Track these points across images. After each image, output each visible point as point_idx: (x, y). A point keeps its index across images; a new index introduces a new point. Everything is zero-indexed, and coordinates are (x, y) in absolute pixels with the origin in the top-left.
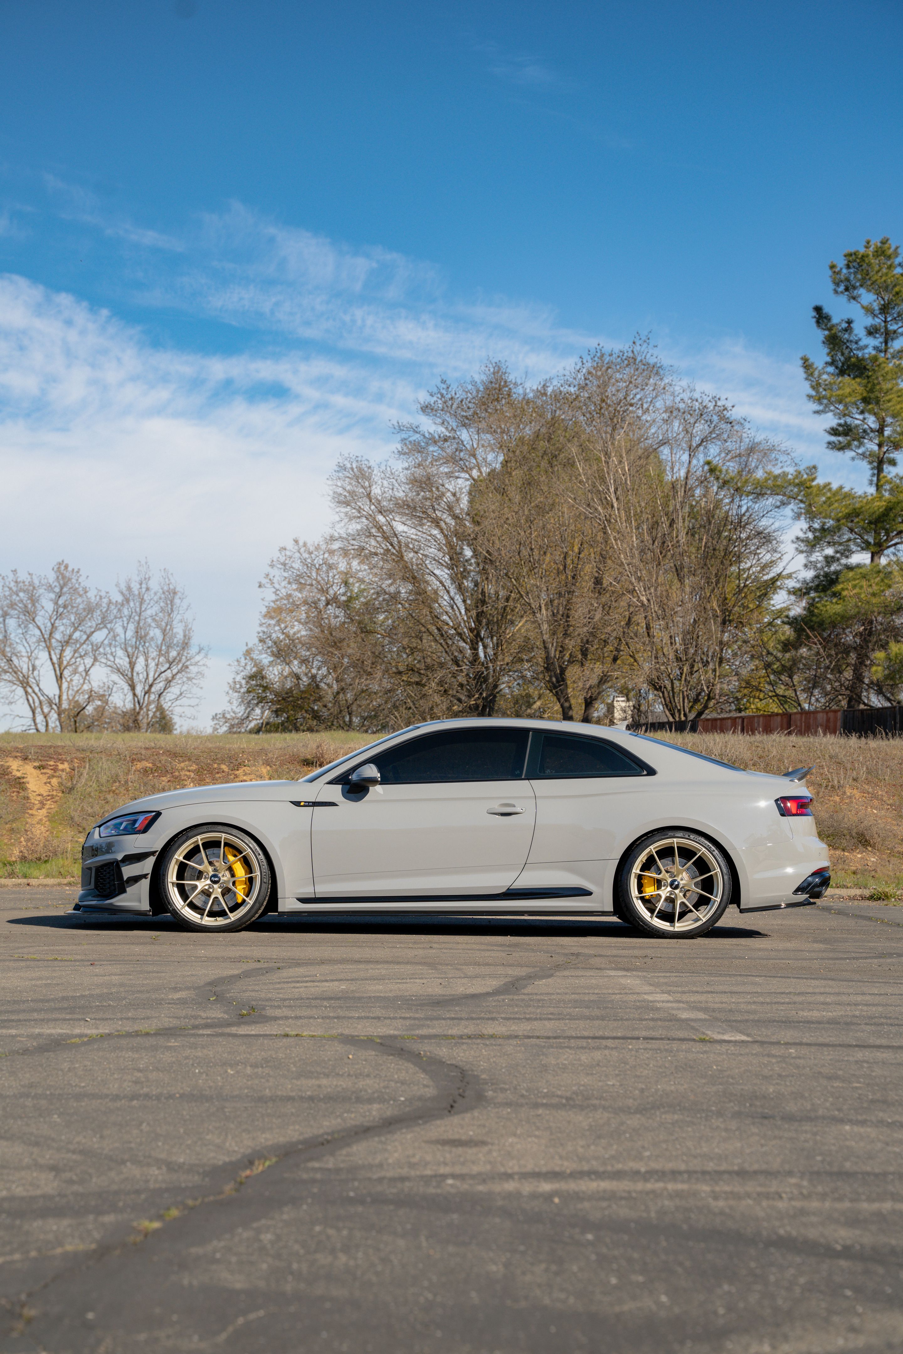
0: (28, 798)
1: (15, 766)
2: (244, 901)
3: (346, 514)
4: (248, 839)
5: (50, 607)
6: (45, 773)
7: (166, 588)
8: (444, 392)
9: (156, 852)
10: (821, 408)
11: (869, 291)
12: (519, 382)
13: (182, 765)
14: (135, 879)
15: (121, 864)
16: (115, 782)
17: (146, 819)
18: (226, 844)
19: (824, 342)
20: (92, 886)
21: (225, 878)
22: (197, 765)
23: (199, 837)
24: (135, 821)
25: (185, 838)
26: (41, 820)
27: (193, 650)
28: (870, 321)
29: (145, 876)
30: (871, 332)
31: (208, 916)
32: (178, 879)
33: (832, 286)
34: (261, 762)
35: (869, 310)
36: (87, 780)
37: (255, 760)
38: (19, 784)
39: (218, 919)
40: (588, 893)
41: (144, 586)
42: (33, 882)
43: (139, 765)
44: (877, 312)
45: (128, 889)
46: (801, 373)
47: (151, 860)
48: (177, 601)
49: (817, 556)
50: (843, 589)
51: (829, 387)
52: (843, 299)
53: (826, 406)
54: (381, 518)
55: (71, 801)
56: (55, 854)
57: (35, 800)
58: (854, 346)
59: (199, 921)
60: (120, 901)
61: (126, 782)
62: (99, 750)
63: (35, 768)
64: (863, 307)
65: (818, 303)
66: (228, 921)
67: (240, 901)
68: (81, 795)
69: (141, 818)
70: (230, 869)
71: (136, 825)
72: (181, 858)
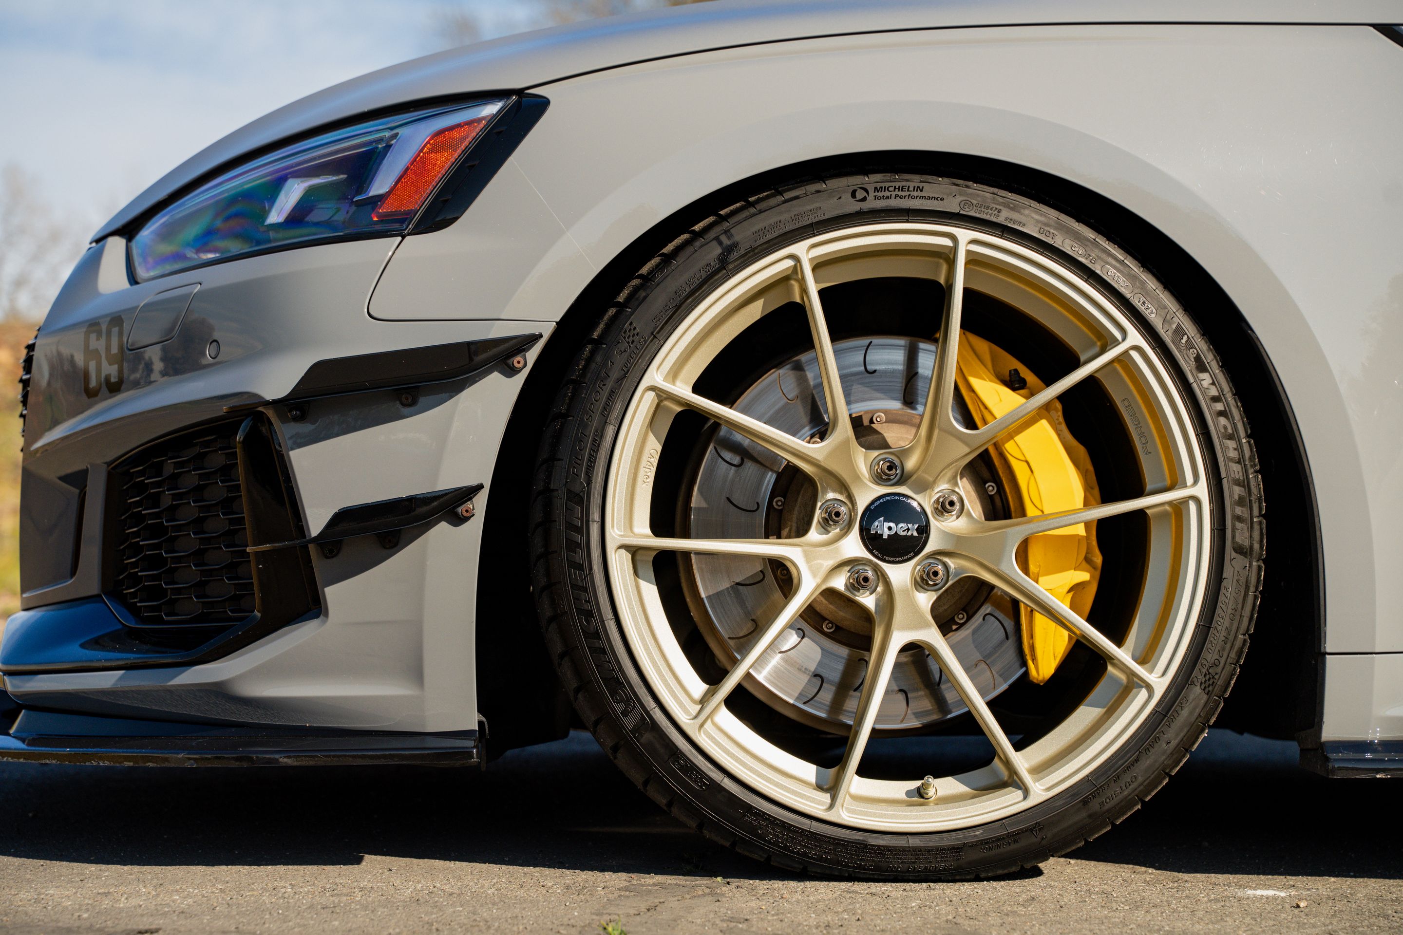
4: (1127, 268)
9: (520, 341)
14: (385, 525)
15: (284, 431)
17: (436, 142)
18: (982, 303)
21: (958, 525)
23: (806, 249)
29: (446, 503)
31: (864, 771)
32: (660, 526)
45: (332, 593)
47: (495, 396)
59: (815, 805)
69: (412, 138)
71: (380, 186)
72: (684, 390)
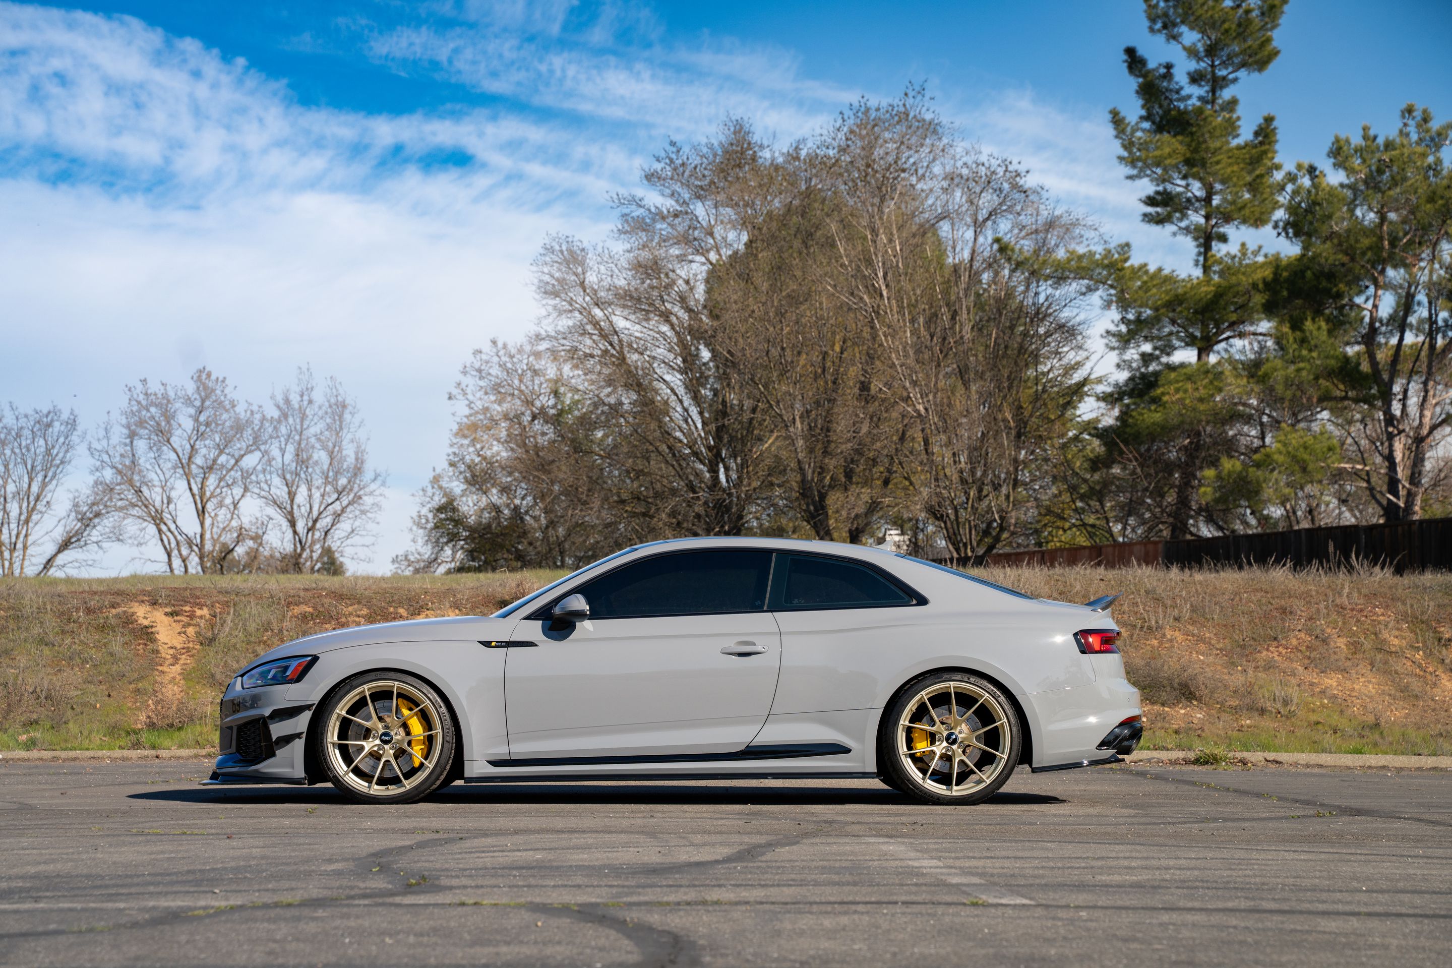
0: (158, 652)
1: (142, 613)
2: (422, 764)
3: (555, 307)
4: (426, 689)
5: (188, 424)
6: (179, 621)
7: (333, 401)
8: (674, 156)
9: (312, 705)
10: (1135, 172)
11: (1192, 28)
12: (766, 143)
13: (350, 609)
14: (287, 740)
15: (269, 721)
16: (266, 630)
17: (299, 665)
18: (400, 695)
19: (1137, 92)
20: (233, 749)
21: (399, 737)
22: (369, 609)
23: (366, 687)
24: (286, 668)
25: (348, 687)
26: (174, 678)
27: (368, 475)
28: (1193, 65)
29: (298, 736)
30: (1195, 78)
31: (377, 784)
32: (339, 739)
33: (1147, 23)
34: (448, 605)
35: (1191, 52)
36: (231, 629)
37: (440, 602)
38: (147, 634)
39: (390, 787)
40: (847, 751)
41: (306, 398)
42: (163, 753)
43: (297, 610)
44: (1203, 54)
45: (277, 752)
46: (1110, 131)
47: (307, 716)
48: (347, 416)
49: (1132, 354)
50: (1163, 394)
51: (1144, 146)
52: (1161, 38)
53: (1141, 170)
54: (597, 312)
55: (211, 654)
56: (191, 719)
57: (166, 653)
58: (1175, 96)
59: (366, 790)
60: (267, 767)
61: (281, 631)
62: (246, 592)
63: (166, 614)
64: (1185, 48)
65: (1131, 44)
66: (402, 790)
67: (417, 764)
68: (225, 647)
69: (294, 664)
70: (405, 726)
71: (288, 673)
72: (344, 713)
